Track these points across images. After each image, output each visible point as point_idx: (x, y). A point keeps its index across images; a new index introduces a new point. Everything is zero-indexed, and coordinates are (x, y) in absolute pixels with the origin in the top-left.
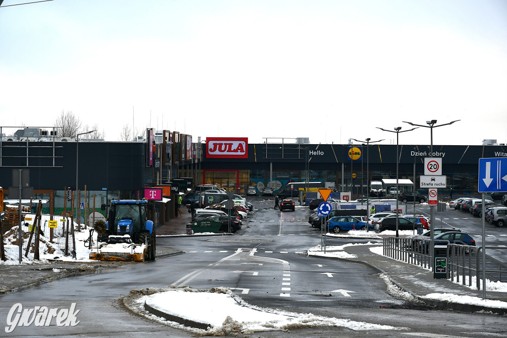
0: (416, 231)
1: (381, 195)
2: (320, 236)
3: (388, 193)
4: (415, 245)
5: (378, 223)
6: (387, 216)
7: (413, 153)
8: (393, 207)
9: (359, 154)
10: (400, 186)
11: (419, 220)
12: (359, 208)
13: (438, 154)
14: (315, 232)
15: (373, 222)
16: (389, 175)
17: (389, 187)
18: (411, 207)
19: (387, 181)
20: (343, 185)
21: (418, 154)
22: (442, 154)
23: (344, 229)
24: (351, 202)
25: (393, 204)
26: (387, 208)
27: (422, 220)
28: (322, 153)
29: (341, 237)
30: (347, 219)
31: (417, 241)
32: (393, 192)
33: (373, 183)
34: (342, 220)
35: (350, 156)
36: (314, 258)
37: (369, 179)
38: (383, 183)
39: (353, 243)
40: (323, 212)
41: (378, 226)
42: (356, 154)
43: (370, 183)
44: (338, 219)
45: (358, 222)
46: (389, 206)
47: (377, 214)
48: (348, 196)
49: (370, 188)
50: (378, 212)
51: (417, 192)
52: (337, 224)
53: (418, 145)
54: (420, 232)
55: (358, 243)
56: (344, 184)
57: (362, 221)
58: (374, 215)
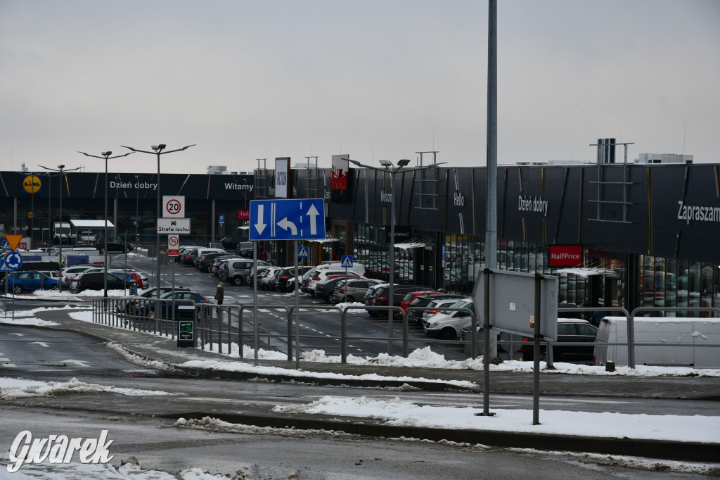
0: (128, 291)
1: (70, 242)
3: (79, 239)
4: (130, 309)
5: (75, 281)
6: (87, 270)
7: (113, 184)
8: (92, 259)
9: (37, 184)
10: (94, 230)
11: (130, 277)
12: (46, 259)
13: (147, 186)
15: (66, 278)
16: (80, 214)
17: (81, 230)
18: (117, 258)
19: (78, 223)
20: (16, 228)
21: (120, 186)
22: (152, 186)
23: (29, 288)
24: (33, 252)
25: (94, 256)
26: (84, 260)
27: (134, 276)
29: (27, 300)
30: (31, 276)
31: (133, 303)
32: (85, 238)
33: (57, 225)
34: (25, 276)
35: (26, 188)
37: (52, 220)
38: (72, 225)
39: (46, 307)
40: (10, 265)
41: (75, 284)
42: (34, 184)
43: (52, 226)
44: (20, 274)
45: (46, 279)
46: (87, 257)
47: (72, 268)
48: (25, 244)
49: (53, 233)
50: (72, 265)
51: (119, 238)
52: (18, 282)
53: (120, 174)
54: (133, 292)
55: (52, 307)
56: (18, 226)
57: (52, 277)
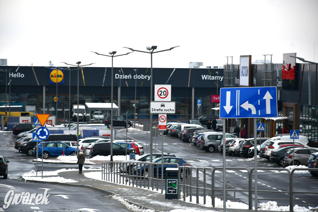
0: (128, 156)
1: (84, 120)
2: (31, 161)
3: (92, 117)
4: (130, 171)
5: (89, 149)
6: (98, 141)
7: (117, 76)
8: (101, 132)
9: (61, 76)
10: (103, 111)
11: (130, 145)
12: (67, 133)
13: (143, 77)
14: (22, 157)
15: (82, 147)
16: (92, 98)
17: (93, 111)
18: (121, 131)
19: (90, 105)
20: (44, 109)
21: (122, 77)
22: (147, 77)
23: (54, 154)
24: (57, 127)
25: (103, 130)
26: (96, 134)
27: (133, 145)
28: (22, 76)
29: (52, 163)
30: (56, 145)
31: (132, 166)
32: (96, 116)
33: (75, 107)
34: (51, 145)
35: (52, 79)
36: (33, 183)
37: (71, 103)
38: (86, 107)
39: (67, 168)
40: (40, 137)
41: (88, 151)
42: (58, 76)
43: (72, 107)
44: (47, 144)
45: (67, 147)
46: (98, 131)
47: (86, 139)
48: (52, 121)
49: (72, 113)
50: (86, 137)
51: (122, 116)
52: (46, 150)
53: (123, 68)
54: (132, 157)
55: (71, 168)
56: (46, 107)
57: (71, 146)
58: (82, 140)
